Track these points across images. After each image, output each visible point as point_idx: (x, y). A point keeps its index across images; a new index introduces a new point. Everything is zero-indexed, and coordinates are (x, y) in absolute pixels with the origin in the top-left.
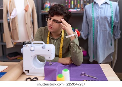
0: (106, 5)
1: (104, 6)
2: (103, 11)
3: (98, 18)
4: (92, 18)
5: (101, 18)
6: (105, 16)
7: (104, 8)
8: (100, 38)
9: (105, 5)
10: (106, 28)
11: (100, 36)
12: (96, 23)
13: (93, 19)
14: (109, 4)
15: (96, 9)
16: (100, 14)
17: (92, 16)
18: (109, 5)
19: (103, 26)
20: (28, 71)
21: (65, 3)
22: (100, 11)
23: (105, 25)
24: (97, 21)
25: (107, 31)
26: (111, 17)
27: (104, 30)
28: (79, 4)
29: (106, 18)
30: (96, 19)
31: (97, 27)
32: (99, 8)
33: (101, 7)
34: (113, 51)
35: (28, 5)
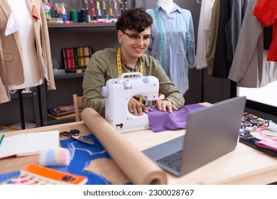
0: (177, 14)
1: (174, 15)
2: (174, 23)
3: (168, 34)
4: (159, 35)
5: (174, 34)
7: (175, 18)
8: (173, 68)
9: (175, 13)
10: (180, 51)
12: (166, 43)
13: (162, 37)
14: (180, 13)
15: (163, 19)
16: (171, 28)
17: (159, 31)
18: (181, 15)
19: (177, 48)
20: (121, 125)
21: (84, 5)
23: (180, 46)
24: (167, 40)
25: (182, 55)
26: (187, 34)
27: (179, 55)
28: (111, 10)
29: (181, 34)
30: (166, 37)
31: (168, 50)
32: (169, 18)
33: (171, 16)
34: (188, 88)
35: (33, 6)
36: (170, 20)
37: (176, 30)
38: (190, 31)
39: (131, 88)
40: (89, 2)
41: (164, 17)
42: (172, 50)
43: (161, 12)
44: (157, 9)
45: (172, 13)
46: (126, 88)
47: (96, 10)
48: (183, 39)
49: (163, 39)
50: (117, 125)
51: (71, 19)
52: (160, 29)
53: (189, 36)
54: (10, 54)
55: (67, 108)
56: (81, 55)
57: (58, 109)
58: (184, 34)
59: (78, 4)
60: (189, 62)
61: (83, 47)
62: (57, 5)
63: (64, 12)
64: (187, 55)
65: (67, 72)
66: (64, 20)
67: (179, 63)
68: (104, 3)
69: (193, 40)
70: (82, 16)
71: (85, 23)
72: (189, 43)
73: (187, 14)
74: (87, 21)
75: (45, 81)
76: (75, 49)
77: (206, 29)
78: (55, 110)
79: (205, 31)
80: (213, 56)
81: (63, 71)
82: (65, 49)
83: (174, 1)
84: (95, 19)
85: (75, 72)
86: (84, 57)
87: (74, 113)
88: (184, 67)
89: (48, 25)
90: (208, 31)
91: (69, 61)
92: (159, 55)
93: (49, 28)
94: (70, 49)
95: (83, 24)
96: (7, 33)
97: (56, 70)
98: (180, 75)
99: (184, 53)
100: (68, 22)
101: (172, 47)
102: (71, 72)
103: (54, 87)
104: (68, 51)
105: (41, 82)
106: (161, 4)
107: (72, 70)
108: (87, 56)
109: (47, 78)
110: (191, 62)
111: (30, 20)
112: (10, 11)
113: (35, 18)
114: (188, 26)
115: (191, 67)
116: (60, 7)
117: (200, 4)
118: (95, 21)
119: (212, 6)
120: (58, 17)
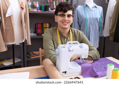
1: (94, 9)
2: (93, 13)
3: (90, 19)
5: (93, 19)
6: (96, 17)
7: (94, 10)
8: (92, 36)
9: (94, 8)
10: (96, 28)
11: (92, 34)
12: (88, 23)
16: (92, 15)
17: (85, 17)
18: (97, 9)
19: (95, 26)
20: (65, 72)
22: (92, 13)
23: (96, 25)
24: (90, 22)
25: (97, 30)
26: (100, 19)
27: (95, 29)
29: (97, 19)
31: (90, 27)
32: (91, 10)
33: (92, 9)
34: (98, 46)
35: (22, 2)
36: (91, 12)
37: (94, 17)
38: (102, 17)
39: (72, 51)
40: (50, 1)
41: (88, 10)
42: (92, 27)
43: (87, 7)
44: (85, 6)
45: (92, 8)
46: (69, 51)
47: (53, 5)
48: (98, 21)
49: (87, 21)
50: (63, 72)
51: (41, 9)
52: (86, 16)
53: (101, 20)
54: (8, 26)
55: (37, 52)
56: (45, 27)
57: (32, 53)
58: (99, 19)
59: (45, 2)
60: (100, 34)
61: (46, 23)
62: (34, 2)
63: (38, 6)
64: (99, 30)
65: (37, 35)
66: (37, 10)
67: (95, 34)
68: (57, 2)
69: (103, 22)
70: (46, 8)
71: (47, 11)
72: (101, 24)
73: (100, 9)
74: (48, 10)
75: (26, 40)
76: (42, 24)
77: (111, 16)
78: (31, 53)
79: (110, 17)
80: (114, 30)
81: (35, 34)
82: (37, 24)
83: (94, 2)
84: (52, 9)
85: (41, 35)
86: (46, 28)
87: (39, 55)
88: (97, 36)
89: (29, 12)
90: (111, 17)
91: (39, 29)
92: (85, 29)
93: (29, 14)
94: (39, 24)
95: (47, 12)
96: (7, 16)
97: (32, 34)
98: (95, 40)
99: (98, 29)
100: (39, 11)
101: (92, 25)
102: (39, 35)
103: (30, 43)
104: (39, 25)
105: (24, 41)
106: (87, 3)
107: (40, 34)
108: (47, 28)
109: (27, 39)
110: (101, 33)
111: (19, 9)
112: (9, 4)
113: (22, 8)
114: (101, 15)
115: (101, 36)
116: (36, 3)
117: (108, 4)
118: (53, 11)
119: (115, 4)
120: (35, 8)
